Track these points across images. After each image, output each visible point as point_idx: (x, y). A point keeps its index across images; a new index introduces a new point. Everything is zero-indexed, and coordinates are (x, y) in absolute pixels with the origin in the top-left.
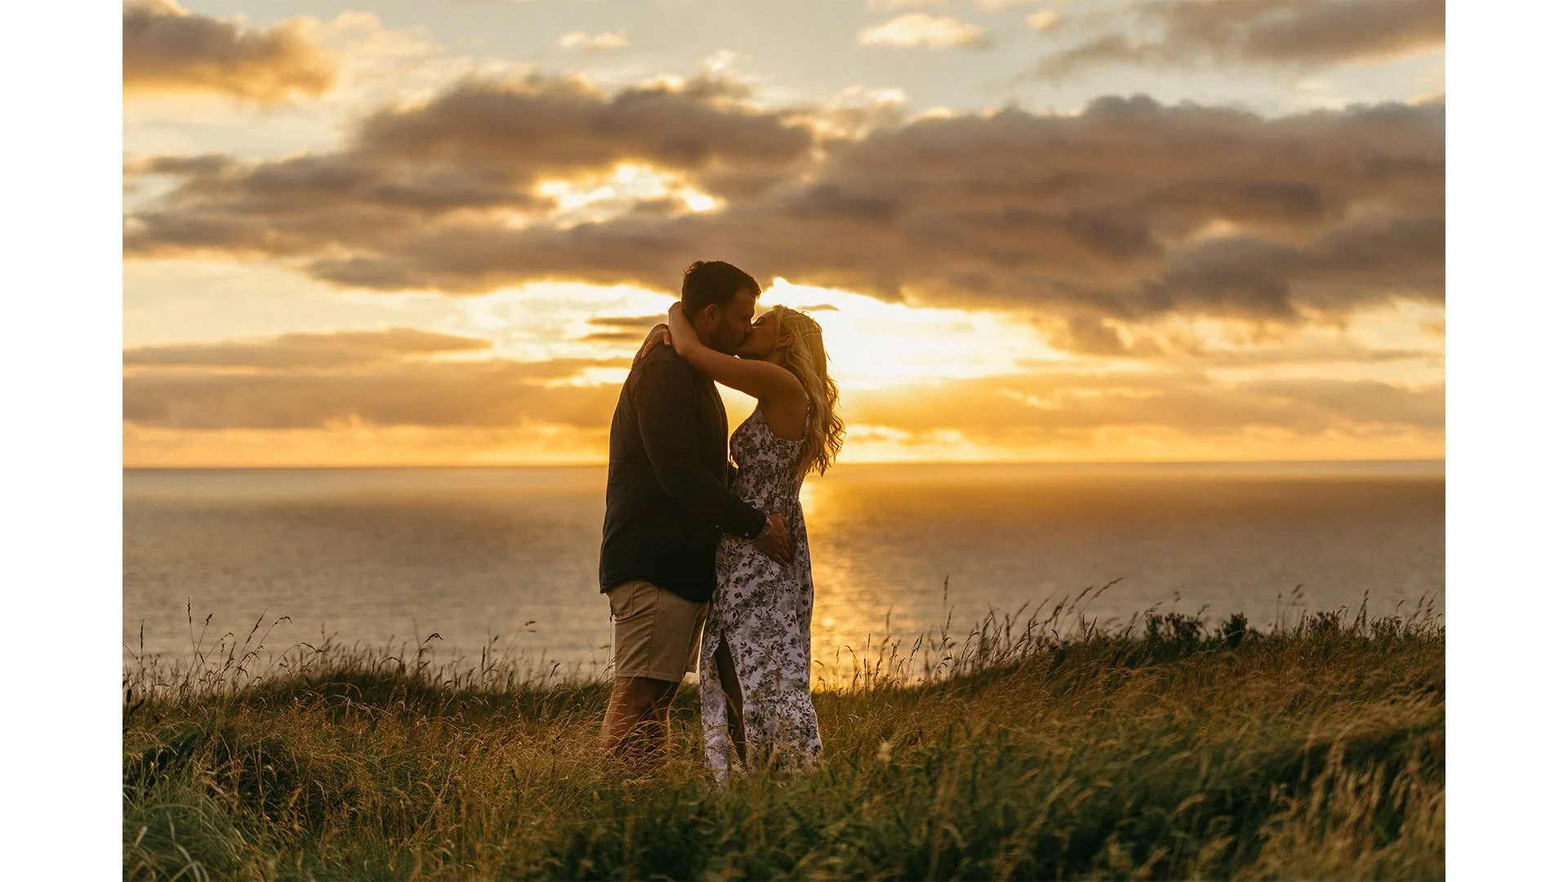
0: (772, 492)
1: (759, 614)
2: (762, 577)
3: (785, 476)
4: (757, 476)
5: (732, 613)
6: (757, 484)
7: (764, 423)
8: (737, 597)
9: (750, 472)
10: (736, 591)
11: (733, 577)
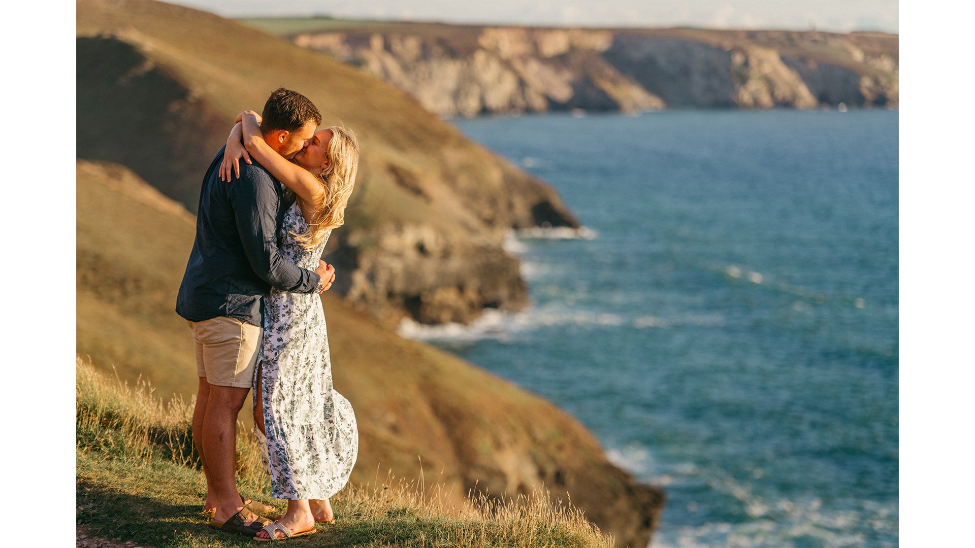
0: (305, 264)
1: (293, 355)
2: (298, 327)
3: (316, 252)
4: (296, 251)
5: (274, 352)
6: (296, 257)
7: (301, 216)
8: (279, 341)
9: (290, 248)
10: (279, 336)
11: (276, 326)
